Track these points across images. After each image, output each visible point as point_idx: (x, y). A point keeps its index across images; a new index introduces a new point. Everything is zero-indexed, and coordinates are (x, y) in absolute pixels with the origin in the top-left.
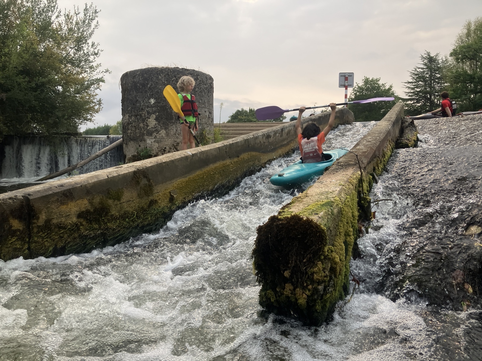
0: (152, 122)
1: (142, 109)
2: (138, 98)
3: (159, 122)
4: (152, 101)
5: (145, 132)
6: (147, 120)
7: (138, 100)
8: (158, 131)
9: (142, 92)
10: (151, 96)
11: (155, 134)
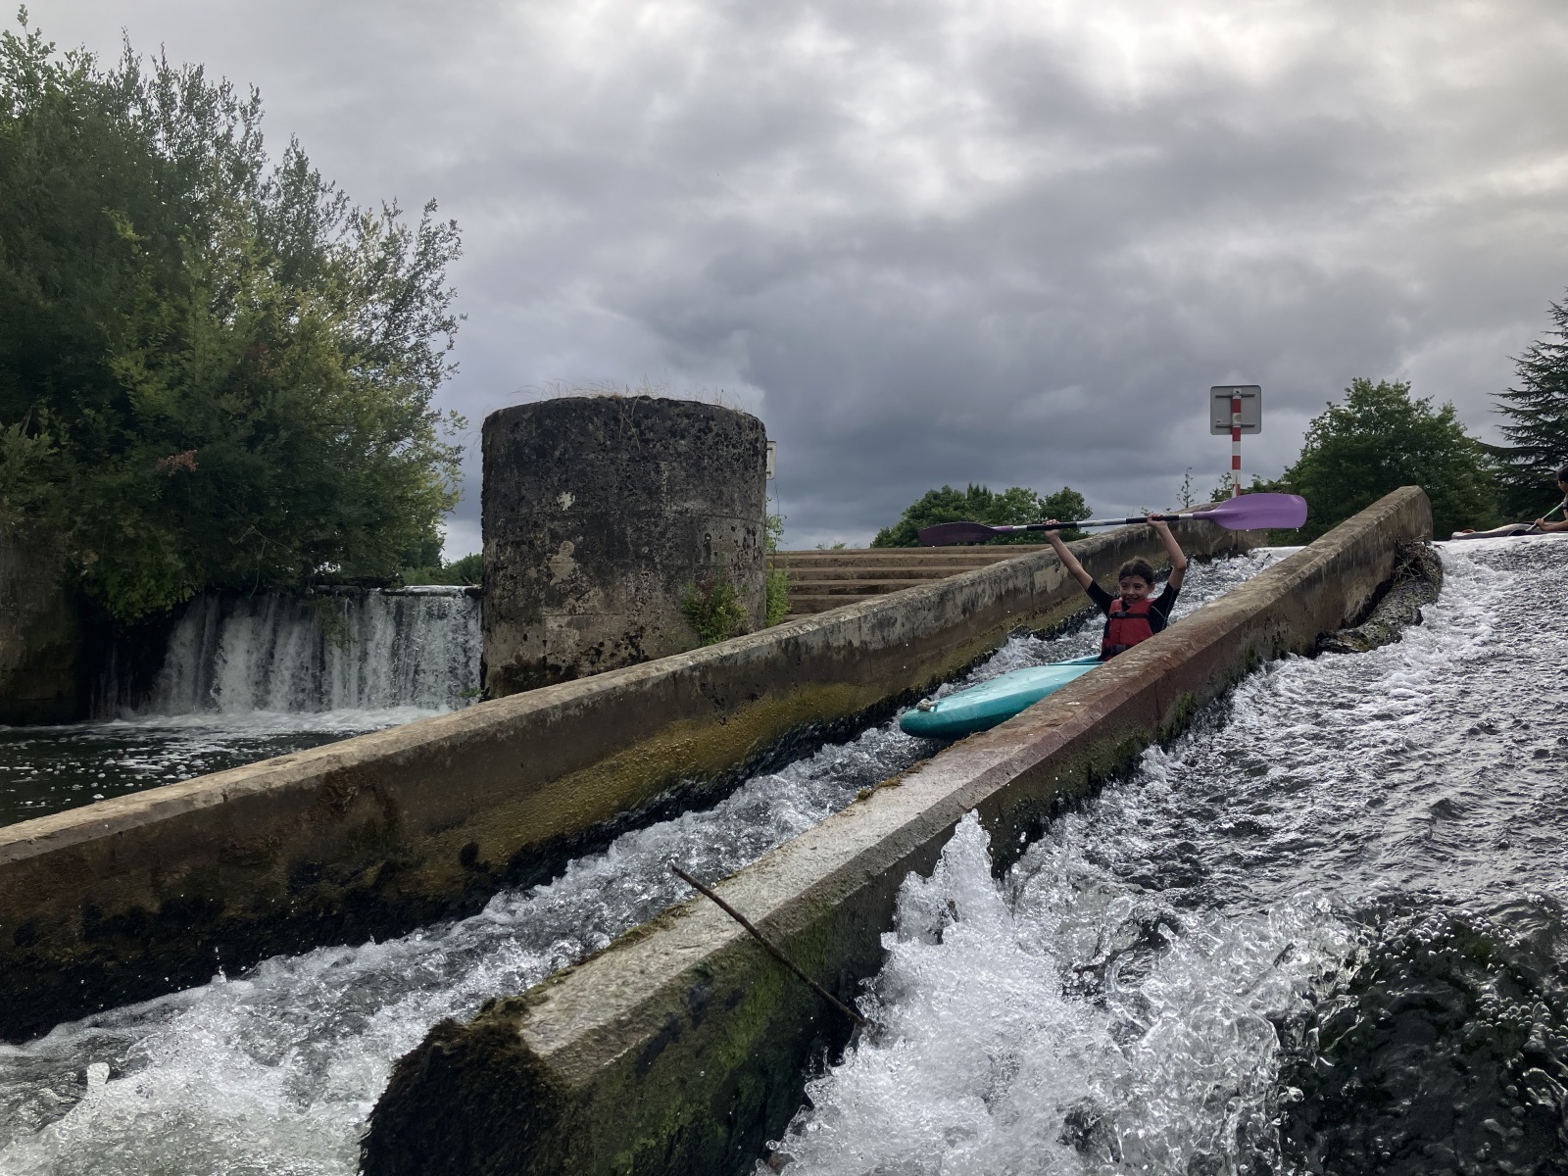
0: (564, 563)
1: (536, 524)
2: (524, 492)
3: (585, 564)
4: (567, 500)
5: (542, 595)
6: (549, 559)
7: (523, 498)
8: (580, 594)
9: (535, 474)
10: (564, 486)
11: (572, 600)
